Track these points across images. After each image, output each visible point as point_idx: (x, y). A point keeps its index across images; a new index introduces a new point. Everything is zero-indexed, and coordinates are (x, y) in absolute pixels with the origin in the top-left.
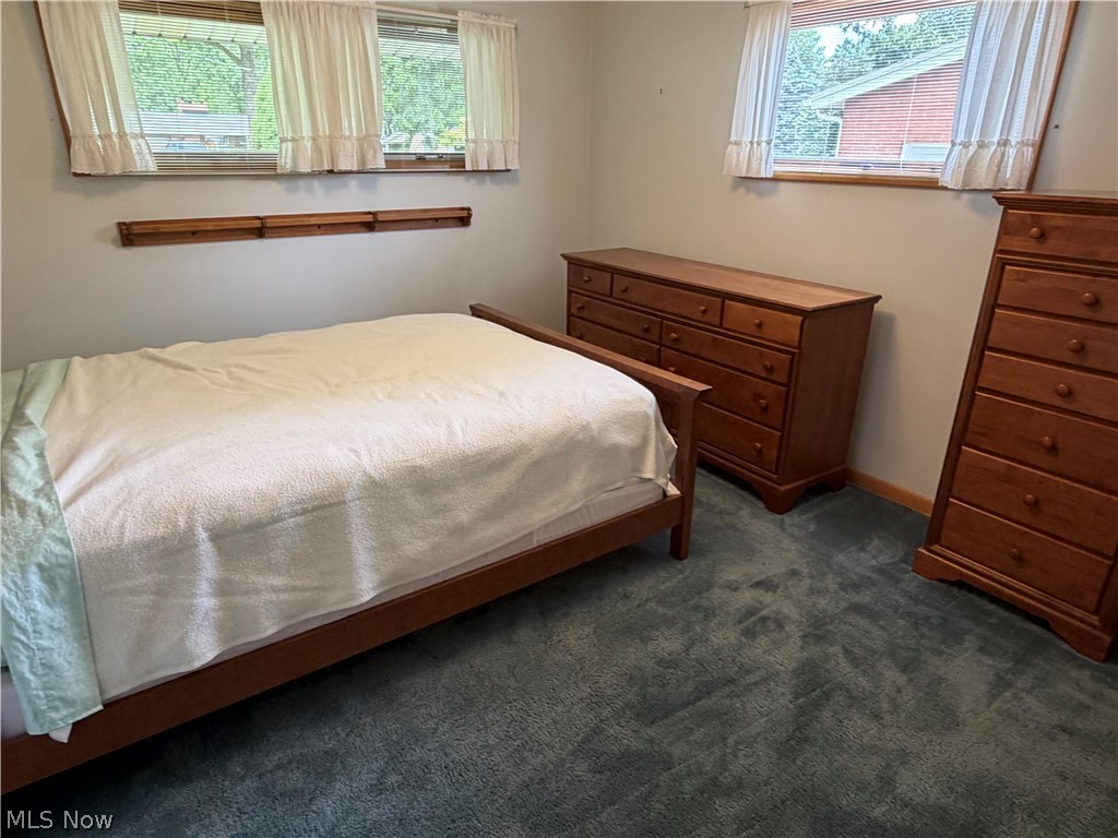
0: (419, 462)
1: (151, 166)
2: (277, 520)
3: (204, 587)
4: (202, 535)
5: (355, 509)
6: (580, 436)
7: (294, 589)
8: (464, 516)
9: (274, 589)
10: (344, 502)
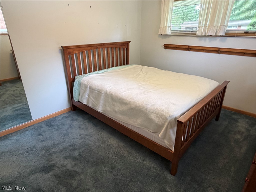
0: (113, 94)
1: (170, 33)
2: (95, 90)
3: (87, 94)
4: (89, 87)
5: (103, 95)
6: (143, 110)
7: (94, 102)
8: (117, 109)
9: (92, 100)
10: (102, 93)
